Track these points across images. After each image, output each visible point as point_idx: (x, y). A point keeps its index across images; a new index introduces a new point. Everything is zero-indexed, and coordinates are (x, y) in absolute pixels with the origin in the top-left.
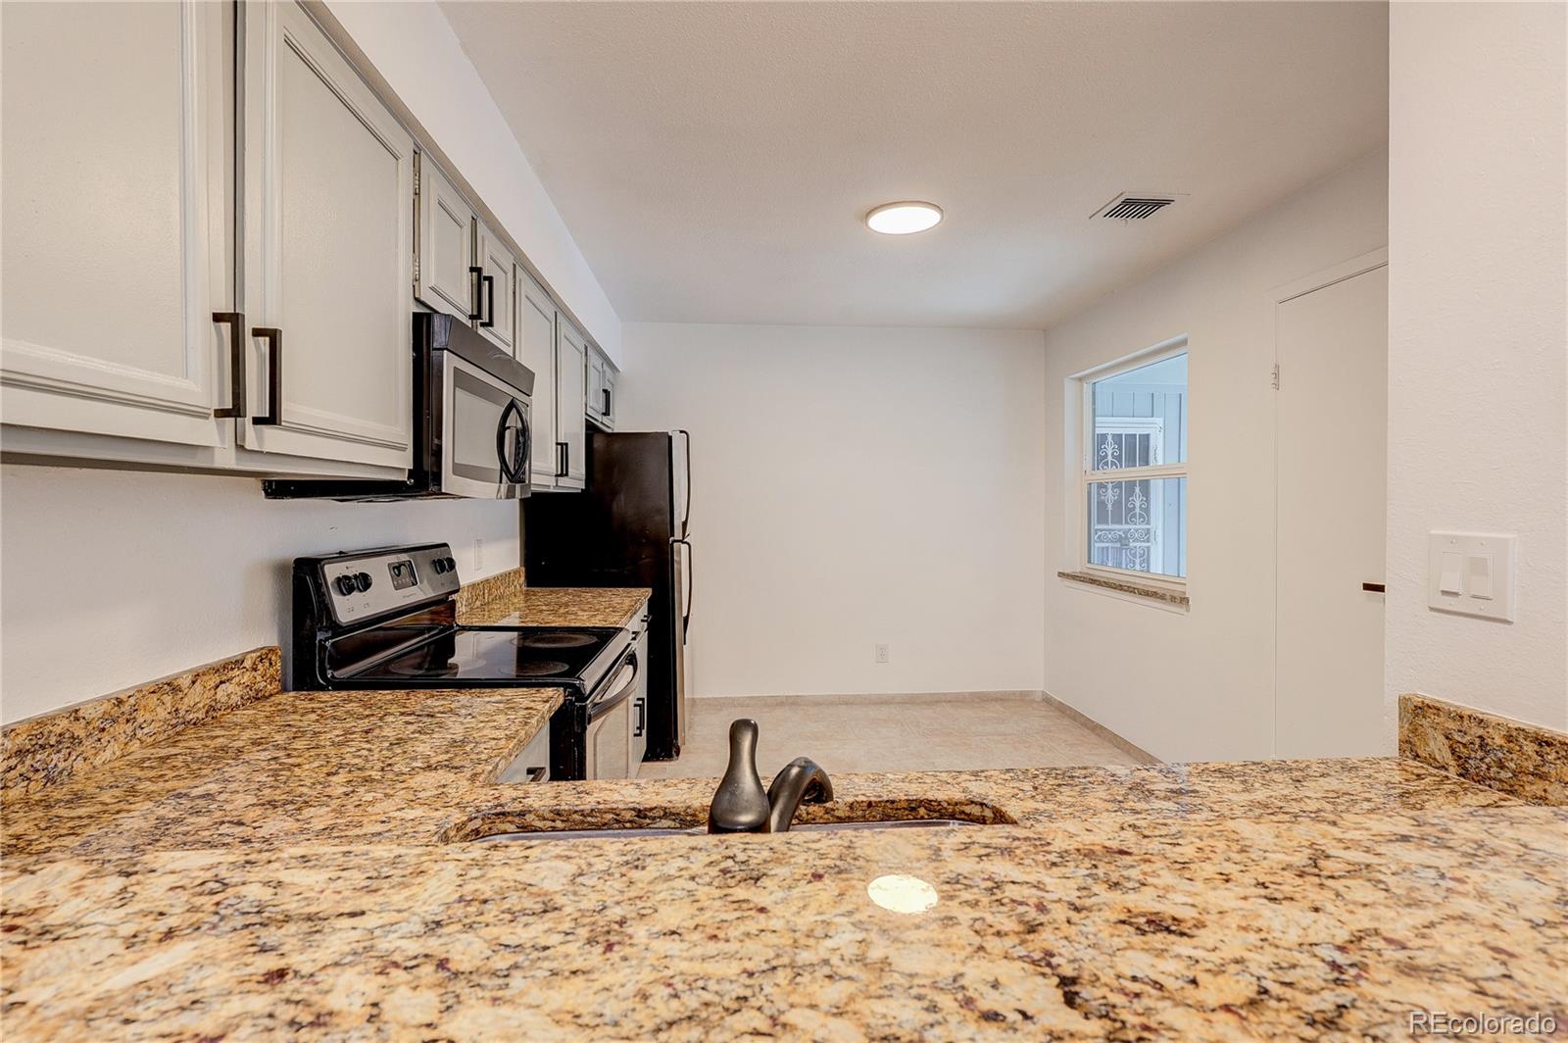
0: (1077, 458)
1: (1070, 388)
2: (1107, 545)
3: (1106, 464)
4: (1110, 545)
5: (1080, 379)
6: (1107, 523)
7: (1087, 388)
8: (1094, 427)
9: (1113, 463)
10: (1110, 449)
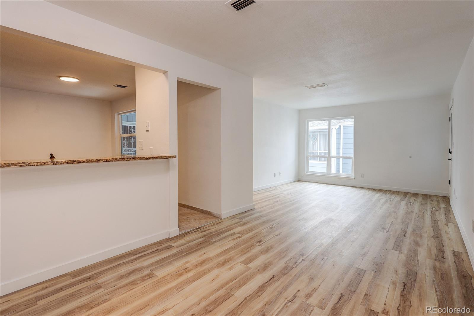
0: (118, 132)
1: (116, 116)
2: (132, 153)
3: (131, 133)
4: (133, 153)
5: (119, 114)
6: (132, 147)
7: (120, 116)
8: (122, 124)
9: (133, 133)
10: (132, 130)
